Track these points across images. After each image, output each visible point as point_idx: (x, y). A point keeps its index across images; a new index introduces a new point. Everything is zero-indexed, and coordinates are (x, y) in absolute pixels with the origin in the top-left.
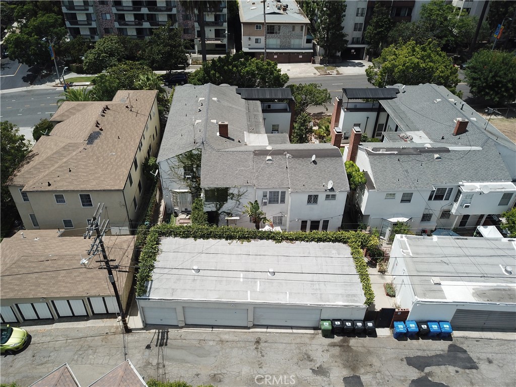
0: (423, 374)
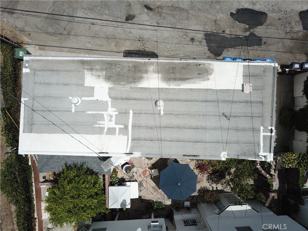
0: (252, 30)
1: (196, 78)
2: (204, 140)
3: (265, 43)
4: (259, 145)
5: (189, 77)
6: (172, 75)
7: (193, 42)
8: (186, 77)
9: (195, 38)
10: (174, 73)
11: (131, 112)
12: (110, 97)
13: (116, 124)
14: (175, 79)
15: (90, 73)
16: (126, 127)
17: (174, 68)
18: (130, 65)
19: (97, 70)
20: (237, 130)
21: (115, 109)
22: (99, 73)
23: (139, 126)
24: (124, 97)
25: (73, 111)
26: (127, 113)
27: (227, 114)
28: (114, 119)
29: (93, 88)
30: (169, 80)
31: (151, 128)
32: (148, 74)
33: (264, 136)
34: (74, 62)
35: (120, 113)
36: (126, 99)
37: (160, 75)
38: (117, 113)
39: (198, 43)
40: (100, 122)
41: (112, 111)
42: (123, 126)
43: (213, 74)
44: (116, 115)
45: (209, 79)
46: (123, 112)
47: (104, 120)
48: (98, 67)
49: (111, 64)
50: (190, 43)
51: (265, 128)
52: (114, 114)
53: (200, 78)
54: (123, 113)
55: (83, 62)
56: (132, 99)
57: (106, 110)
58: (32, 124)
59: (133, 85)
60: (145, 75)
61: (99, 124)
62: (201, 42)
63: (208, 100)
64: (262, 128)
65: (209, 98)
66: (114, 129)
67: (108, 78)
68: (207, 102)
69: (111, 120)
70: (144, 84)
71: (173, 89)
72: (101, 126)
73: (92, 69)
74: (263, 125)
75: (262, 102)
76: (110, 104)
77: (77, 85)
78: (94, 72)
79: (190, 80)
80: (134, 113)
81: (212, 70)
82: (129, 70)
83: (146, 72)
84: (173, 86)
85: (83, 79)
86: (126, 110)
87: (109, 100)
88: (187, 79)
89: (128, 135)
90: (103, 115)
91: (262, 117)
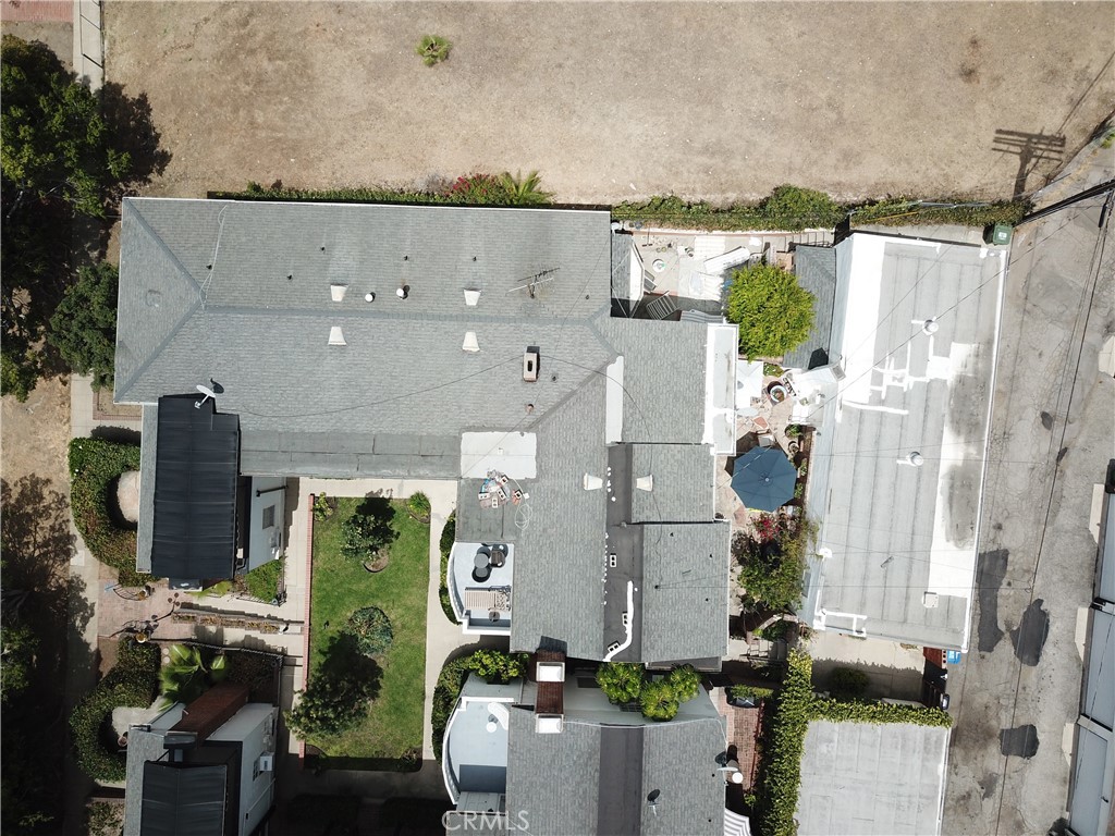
0: (1007, 635)
1: (952, 522)
2: (852, 523)
3: (983, 657)
4: (838, 610)
5: (954, 510)
6: (958, 483)
7: (994, 527)
8: (955, 505)
9: (1001, 532)
10: (963, 486)
11: (905, 412)
12: (931, 381)
13: (888, 387)
14: (952, 487)
15: (972, 353)
16: (882, 403)
17: (970, 486)
18: (980, 417)
19: (977, 363)
20: (865, 578)
21: (911, 387)
22: (970, 367)
23: (881, 424)
24: (929, 404)
25: (913, 322)
26: (904, 405)
27: (890, 564)
28: (896, 383)
29: (948, 356)
30: (952, 478)
31: (877, 443)
32: (963, 445)
33: (851, 620)
34: (993, 328)
35: (905, 394)
36: (927, 406)
37: (960, 463)
38: (905, 390)
39: (991, 536)
40: (892, 362)
41: (909, 382)
42: (883, 397)
43: (955, 548)
44: (902, 388)
45: (948, 541)
46: (907, 401)
47: (895, 369)
48: (980, 365)
49: (985, 385)
50: (993, 523)
51: (864, 623)
52: (904, 385)
53: (951, 527)
54: (904, 399)
55: (990, 343)
56: (925, 416)
57: (910, 374)
58: (898, 256)
59: (947, 418)
60: (962, 439)
61: (890, 361)
62: (994, 541)
63: (915, 537)
64: (865, 617)
65: (918, 539)
66: (880, 384)
67: (961, 380)
68: (913, 534)
69: (894, 379)
70: (948, 436)
71: (937, 482)
72: (887, 363)
73: (977, 356)
74: (869, 619)
75: (905, 621)
76: (921, 379)
77: (954, 331)
78: (972, 359)
79: (948, 511)
80: (903, 417)
81: (962, 548)
82: (972, 414)
83: (968, 442)
84: (942, 483)
85: (964, 340)
86: (909, 404)
87: (926, 380)
88: (951, 507)
89: (870, 404)
90: (905, 367)
91: (882, 619)
